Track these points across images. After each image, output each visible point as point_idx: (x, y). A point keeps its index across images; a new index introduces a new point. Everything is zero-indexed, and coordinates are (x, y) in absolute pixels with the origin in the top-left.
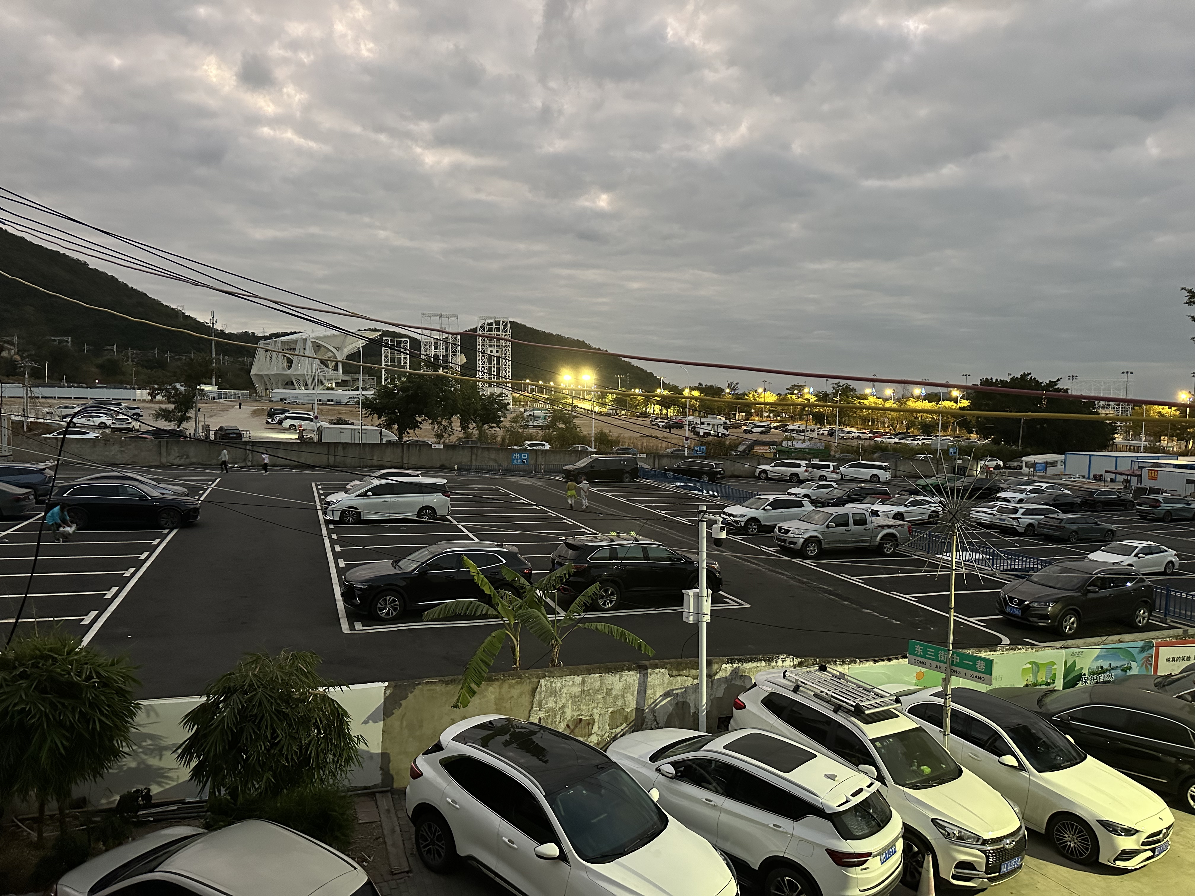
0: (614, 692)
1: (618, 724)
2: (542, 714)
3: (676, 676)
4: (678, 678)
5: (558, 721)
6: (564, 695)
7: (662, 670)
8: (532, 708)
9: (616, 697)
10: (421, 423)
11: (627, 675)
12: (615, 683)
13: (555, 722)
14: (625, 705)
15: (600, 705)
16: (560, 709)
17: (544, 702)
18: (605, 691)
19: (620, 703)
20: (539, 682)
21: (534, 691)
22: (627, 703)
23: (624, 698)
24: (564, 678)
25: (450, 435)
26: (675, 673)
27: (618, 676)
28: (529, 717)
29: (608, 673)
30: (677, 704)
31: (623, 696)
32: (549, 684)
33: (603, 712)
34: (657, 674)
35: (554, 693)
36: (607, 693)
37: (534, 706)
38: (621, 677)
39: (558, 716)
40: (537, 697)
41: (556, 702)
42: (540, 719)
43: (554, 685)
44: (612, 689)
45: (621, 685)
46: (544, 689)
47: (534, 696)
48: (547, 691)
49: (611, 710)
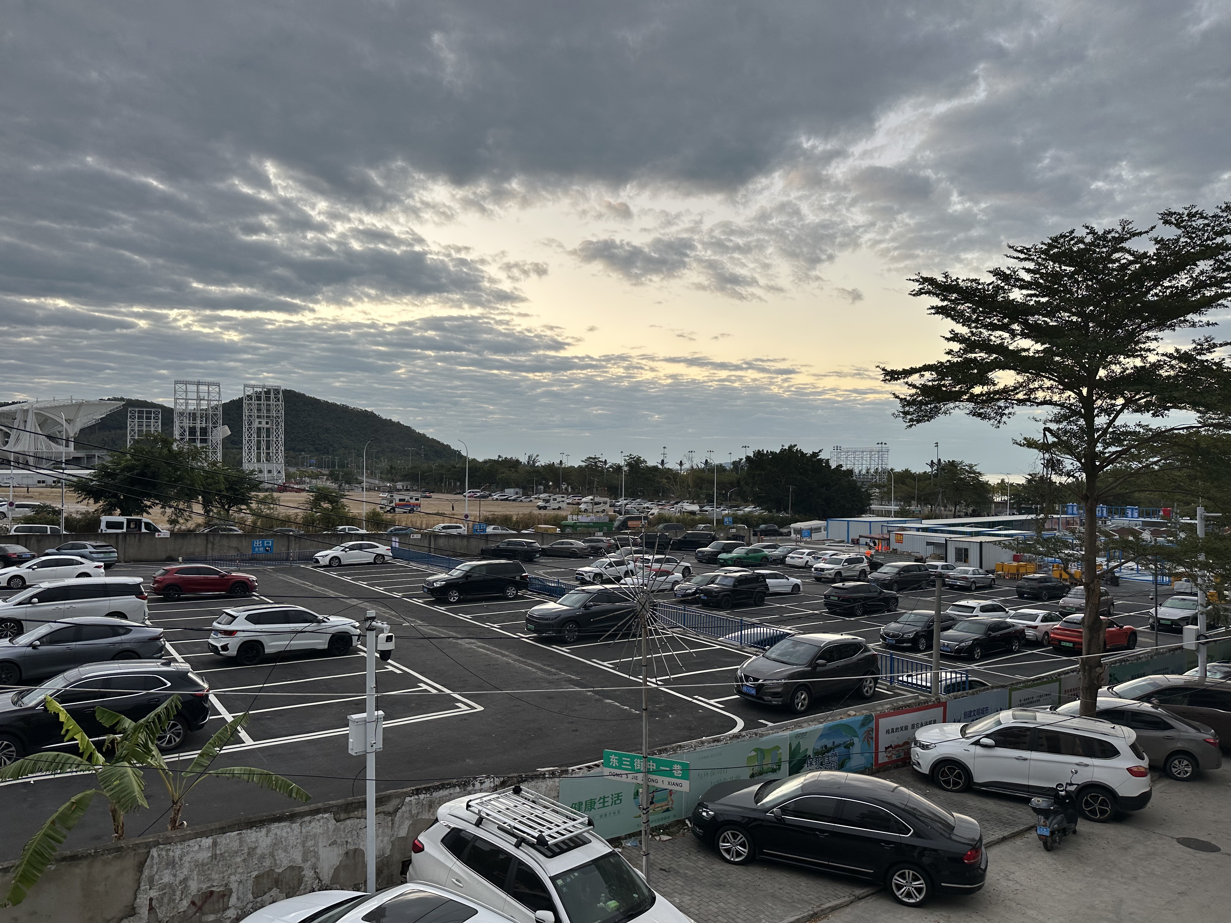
0: (259, 851)
1: (266, 890)
2: (153, 894)
3: (345, 820)
4: (348, 822)
5: (178, 899)
6: (187, 864)
7: (326, 815)
8: (139, 887)
9: (262, 857)
10: (150, 507)
11: (278, 828)
12: (260, 841)
13: (174, 900)
14: (276, 865)
15: (240, 870)
16: (180, 882)
17: (157, 877)
18: (246, 851)
19: (267, 863)
20: (149, 852)
21: (141, 867)
22: (278, 862)
23: (273, 857)
24: (186, 844)
25: (187, 520)
26: (343, 816)
27: (264, 831)
28: (135, 899)
29: (251, 828)
30: (347, 853)
31: (272, 855)
32: (164, 853)
33: (244, 878)
34: (319, 820)
35: (172, 864)
36: (249, 853)
37: (142, 884)
38: (268, 832)
39: (178, 893)
40: (146, 872)
41: (175, 876)
42: (151, 899)
43: (171, 854)
44: (256, 847)
45: (269, 841)
46: (156, 860)
47: (141, 872)
48: (160, 863)
49: (255, 874)
